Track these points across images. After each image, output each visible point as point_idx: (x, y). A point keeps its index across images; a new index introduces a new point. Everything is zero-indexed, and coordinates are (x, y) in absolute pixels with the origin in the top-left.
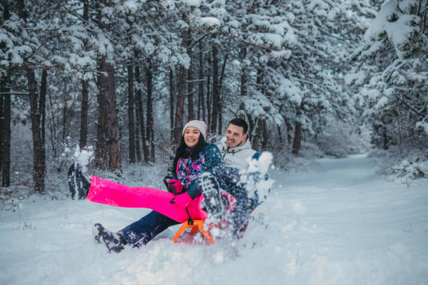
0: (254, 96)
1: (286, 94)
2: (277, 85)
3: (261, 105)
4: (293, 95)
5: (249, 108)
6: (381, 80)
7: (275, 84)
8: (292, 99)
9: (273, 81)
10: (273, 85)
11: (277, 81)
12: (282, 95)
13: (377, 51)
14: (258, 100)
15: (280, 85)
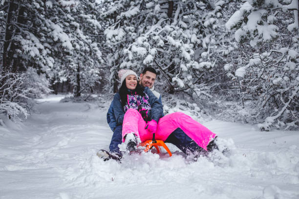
0: (28, 37)
1: (59, 39)
2: (50, 30)
3: (35, 46)
4: (65, 41)
5: (26, 48)
6: (145, 41)
7: (48, 28)
8: (64, 45)
9: (45, 25)
10: (46, 28)
11: (49, 25)
12: (56, 39)
13: (136, 15)
14: (33, 41)
15: (52, 30)
